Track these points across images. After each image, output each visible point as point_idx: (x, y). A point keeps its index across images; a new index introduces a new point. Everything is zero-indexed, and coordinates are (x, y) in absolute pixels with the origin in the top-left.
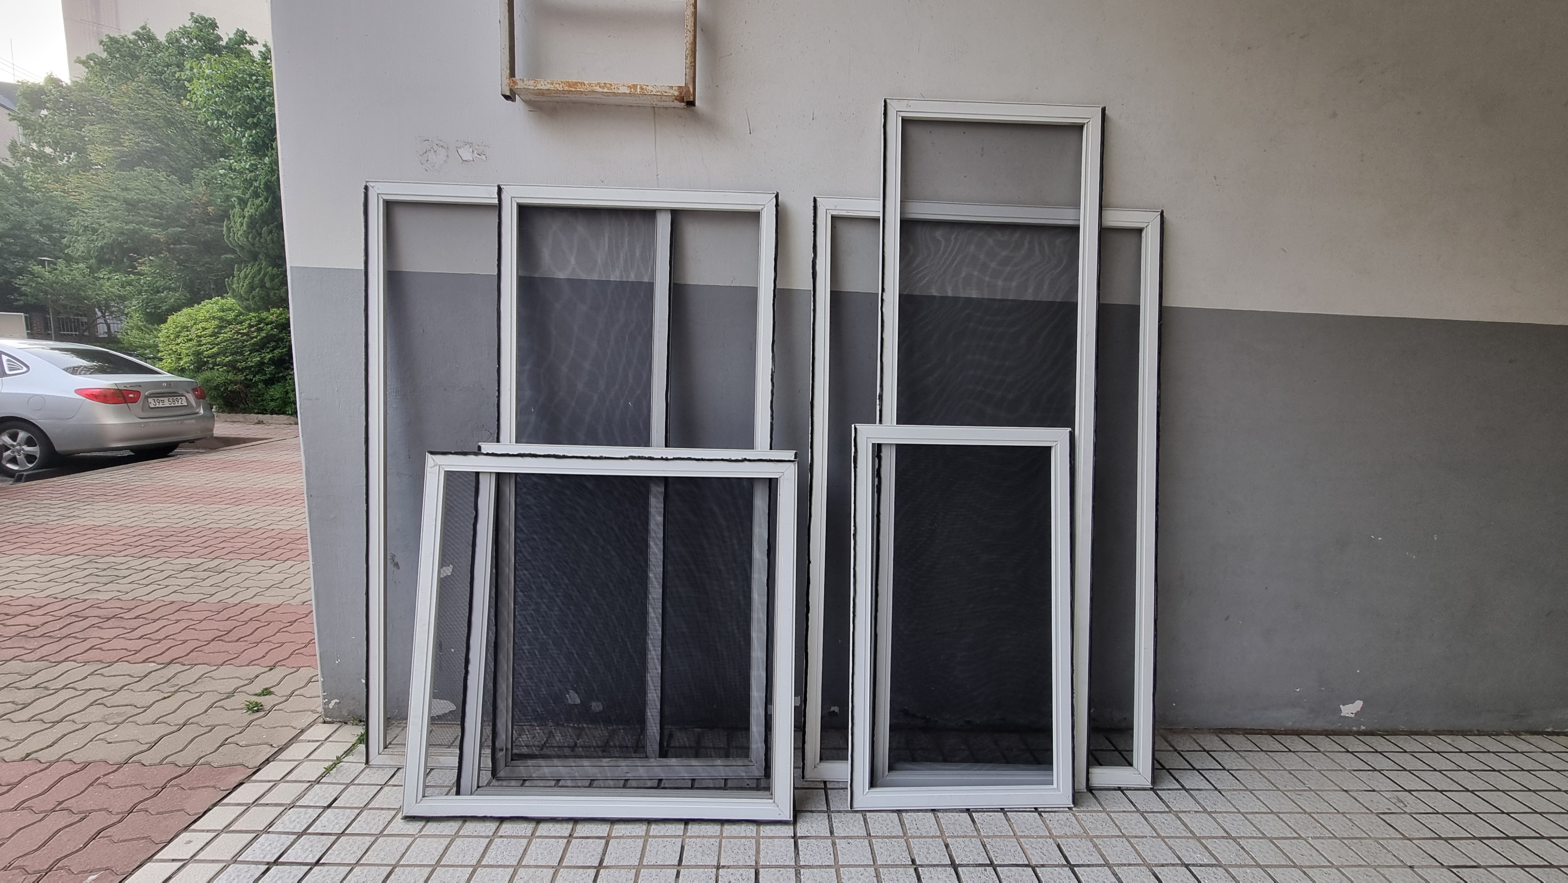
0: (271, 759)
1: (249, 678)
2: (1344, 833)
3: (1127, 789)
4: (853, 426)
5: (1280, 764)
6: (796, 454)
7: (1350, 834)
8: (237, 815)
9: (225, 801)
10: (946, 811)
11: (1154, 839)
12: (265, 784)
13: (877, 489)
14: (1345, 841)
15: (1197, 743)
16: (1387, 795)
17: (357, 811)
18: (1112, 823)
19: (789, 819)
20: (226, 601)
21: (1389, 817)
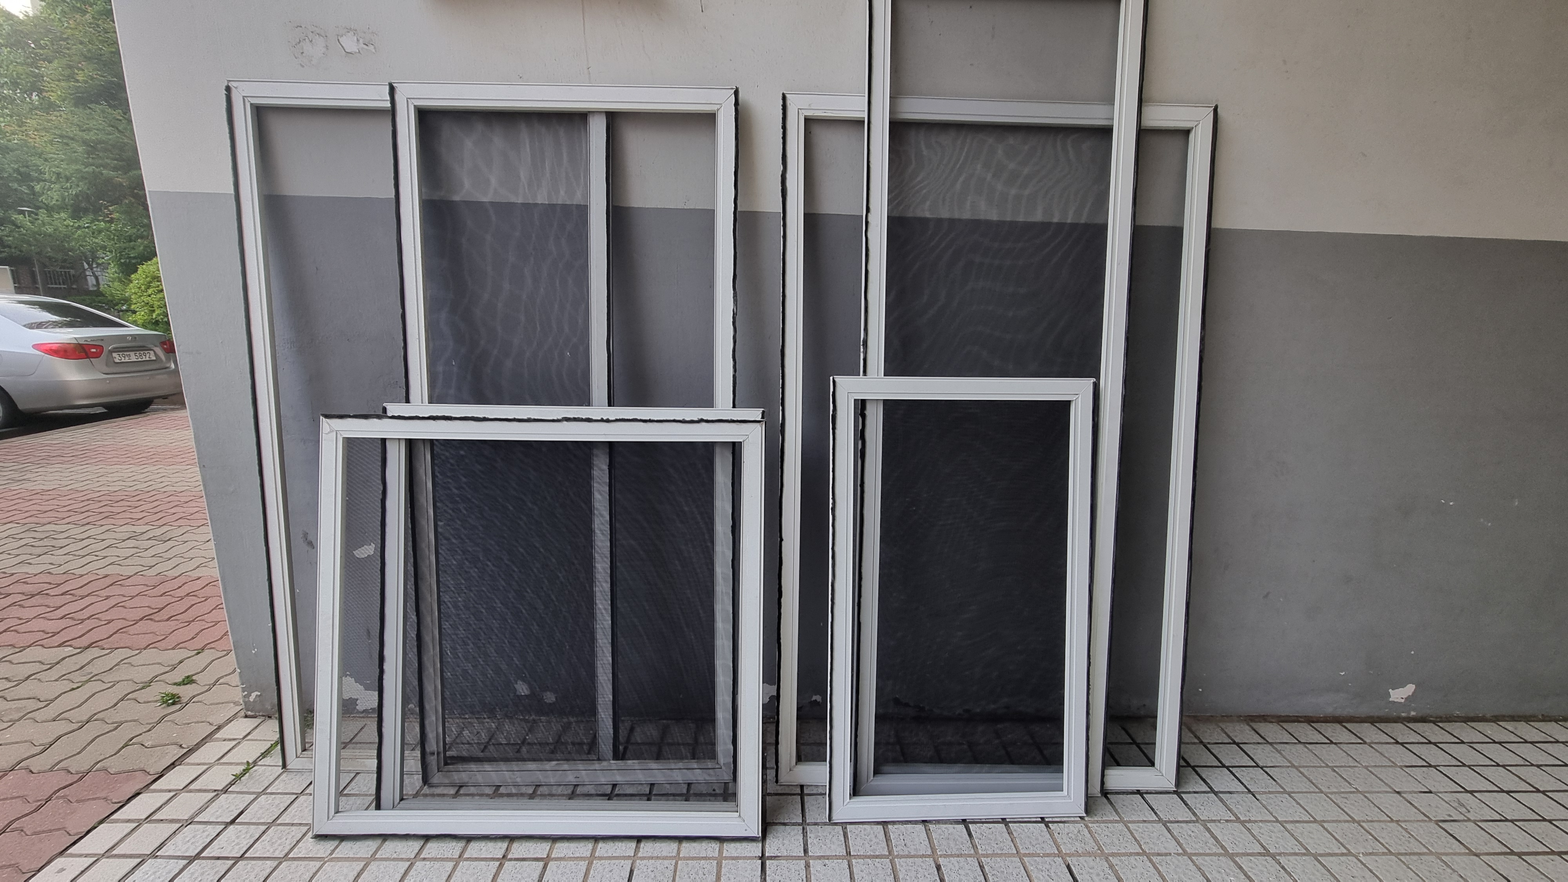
0: (177, 763)
1: (170, 664)
2: (1400, 848)
3: (1147, 793)
4: (831, 378)
5: (1321, 759)
6: (763, 412)
7: (1407, 848)
8: (125, 833)
9: (114, 817)
10: (938, 822)
11: (1180, 858)
12: (164, 794)
13: (861, 454)
14: (1402, 858)
15: (1226, 733)
16: (1447, 797)
17: (264, 828)
18: (1131, 837)
19: (756, 835)
20: (165, 573)
21: (1451, 826)
